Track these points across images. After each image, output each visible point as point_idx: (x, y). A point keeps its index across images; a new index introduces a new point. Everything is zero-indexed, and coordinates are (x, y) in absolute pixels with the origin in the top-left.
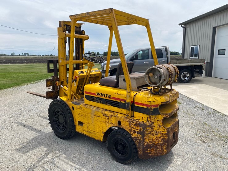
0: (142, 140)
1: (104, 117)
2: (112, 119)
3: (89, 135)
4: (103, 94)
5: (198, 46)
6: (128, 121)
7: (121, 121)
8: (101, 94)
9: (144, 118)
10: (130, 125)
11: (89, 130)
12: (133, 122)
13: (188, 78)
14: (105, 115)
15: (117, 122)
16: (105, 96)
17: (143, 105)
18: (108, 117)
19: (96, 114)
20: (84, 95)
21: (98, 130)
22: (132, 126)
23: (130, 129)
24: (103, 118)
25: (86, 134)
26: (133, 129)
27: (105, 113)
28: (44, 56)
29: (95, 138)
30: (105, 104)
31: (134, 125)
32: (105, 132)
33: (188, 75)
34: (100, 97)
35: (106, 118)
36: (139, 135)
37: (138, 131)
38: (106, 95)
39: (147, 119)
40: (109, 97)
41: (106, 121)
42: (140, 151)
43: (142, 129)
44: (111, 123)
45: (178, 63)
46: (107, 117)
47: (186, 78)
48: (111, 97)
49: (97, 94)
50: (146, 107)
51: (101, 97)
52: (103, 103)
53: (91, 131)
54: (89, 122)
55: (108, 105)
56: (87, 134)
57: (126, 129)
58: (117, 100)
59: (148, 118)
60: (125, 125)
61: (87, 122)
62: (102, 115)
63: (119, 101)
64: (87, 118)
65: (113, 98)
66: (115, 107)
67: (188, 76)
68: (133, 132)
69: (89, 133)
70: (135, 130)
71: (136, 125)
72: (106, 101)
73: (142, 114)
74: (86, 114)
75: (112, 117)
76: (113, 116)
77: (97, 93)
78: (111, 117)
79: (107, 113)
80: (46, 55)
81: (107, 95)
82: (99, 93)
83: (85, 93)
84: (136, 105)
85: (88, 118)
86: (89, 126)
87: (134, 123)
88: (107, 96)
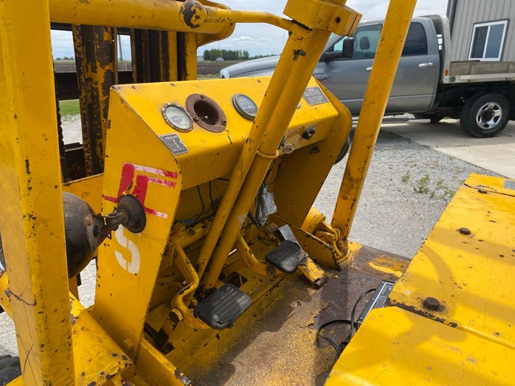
5: (505, 22)
13: (496, 119)
28: (60, 59)
33: (498, 113)
45: (475, 73)
47: (491, 122)
67: (496, 115)
80: (66, 59)
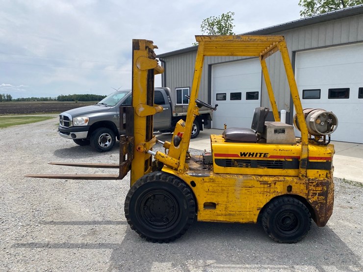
0: (325, 202)
1: (262, 186)
2: (276, 186)
3: (228, 220)
4: (253, 153)
5: (189, 88)
6: (303, 184)
7: (293, 185)
8: (250, 153)
9: (321, 175)
10: (307, 187)
11: (230, 212)
12: (312, 183)
14: (265, 183)
15: (286, 188)
16: (256, 156)
17: (321, 158)
18: (270, 184)
19: (245, 184)
20: (214, 160)
21: (248, 207)
22: (312, 187)
23: (307, 192)
24: (259, 188)
25: (222, 220)
26: (312, 192)
27: (264, 179)
29: (241, 221)
30: (256, 167)
31: (314, 186)
32: (262, 206)
34: (247, 158)
35: (266, 186)
36: (320, 197)
37: (319, 192)
38: (258, 155)
39: (327, 175)
40: (264, 156)
41: (265, 190)
42: (322, 217)
43: (326, 189)
44: (274, 192)
46: (268, 184)
48: (268, 156)
49: (242, 155)
50: (325, 161)
51: (249, 159)
52: (251, 167)
53: (234, 213)
54: (230, 200)
55: (263, 168)
56: (224, 220)
57: (301, 195)
58: (278, 159)
59: (327, 173)
60: (299, 189)
61: (225, 199)
62: (258, 184)
63: (283, 160)
64: (226, 194)
65: (271, 157)
66: (274, 170)
68: (312, 196)
69: (228, 217)
70: (315, 192)
71: (317, 185)
72: (258, 163)
73: (319, 170)
74: (224, 188)
75: (277, 183)
76: (279, 181)
77: (241, 153)
78: (275, 184)
79: (266, 179)
81: (261, 154)
82: (244, 153)
83: (215, 156)
84: (310, 161)
85: (228, 193)
86: (229, 205)
87: (315, 184)
88: (260, 156)
